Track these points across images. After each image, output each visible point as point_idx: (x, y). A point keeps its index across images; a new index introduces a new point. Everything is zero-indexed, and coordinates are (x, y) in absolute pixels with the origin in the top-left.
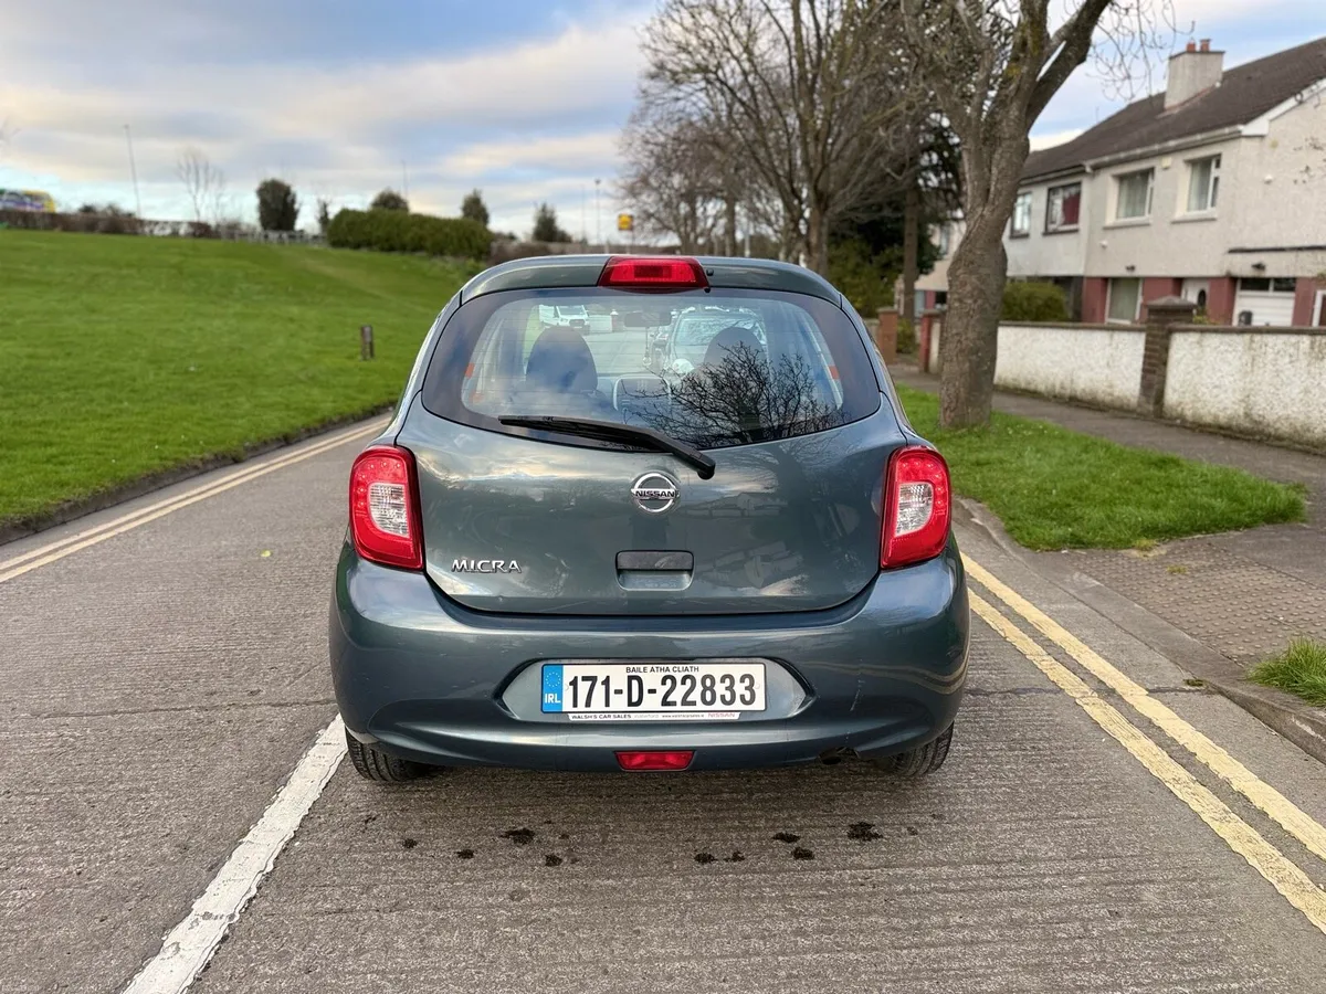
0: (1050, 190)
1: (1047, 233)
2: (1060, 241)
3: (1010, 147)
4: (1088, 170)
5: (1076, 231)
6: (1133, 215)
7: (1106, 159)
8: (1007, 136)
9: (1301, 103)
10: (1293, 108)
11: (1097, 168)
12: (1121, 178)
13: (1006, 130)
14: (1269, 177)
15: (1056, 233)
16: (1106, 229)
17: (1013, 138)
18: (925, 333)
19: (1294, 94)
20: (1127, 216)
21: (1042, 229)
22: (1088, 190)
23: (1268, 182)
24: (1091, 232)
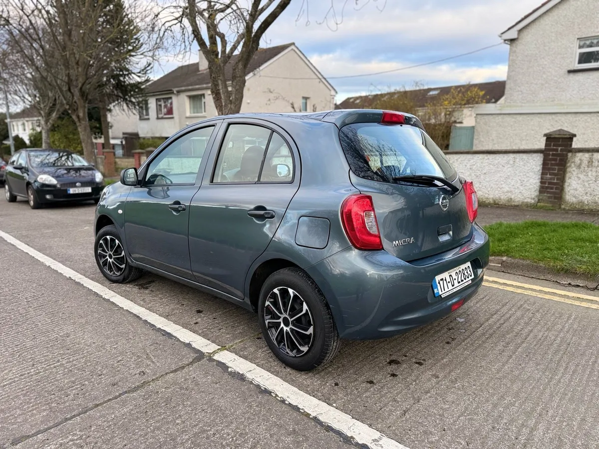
0: (157, 99)
1: (158, 118)
2: (165, 122)
3: (239, 80)
4: (175, 92)
5: (173, 118)
6: (197, 113)
7: (183, 88)
8: (238, 76)
9: (254, 75)
10: (252, 76)
11: (179, 92)
12: (190, 97)
13: (237, 73)
14: (249, 101)
15: (162, 118)
16: (187, 118)
17: (240, 77)
18: (138, 161)
19: (252, 71)
20: (194, 113)
21: (156, 117)
22: (175, 100)
23: (248, 103)
24: (180, 119)
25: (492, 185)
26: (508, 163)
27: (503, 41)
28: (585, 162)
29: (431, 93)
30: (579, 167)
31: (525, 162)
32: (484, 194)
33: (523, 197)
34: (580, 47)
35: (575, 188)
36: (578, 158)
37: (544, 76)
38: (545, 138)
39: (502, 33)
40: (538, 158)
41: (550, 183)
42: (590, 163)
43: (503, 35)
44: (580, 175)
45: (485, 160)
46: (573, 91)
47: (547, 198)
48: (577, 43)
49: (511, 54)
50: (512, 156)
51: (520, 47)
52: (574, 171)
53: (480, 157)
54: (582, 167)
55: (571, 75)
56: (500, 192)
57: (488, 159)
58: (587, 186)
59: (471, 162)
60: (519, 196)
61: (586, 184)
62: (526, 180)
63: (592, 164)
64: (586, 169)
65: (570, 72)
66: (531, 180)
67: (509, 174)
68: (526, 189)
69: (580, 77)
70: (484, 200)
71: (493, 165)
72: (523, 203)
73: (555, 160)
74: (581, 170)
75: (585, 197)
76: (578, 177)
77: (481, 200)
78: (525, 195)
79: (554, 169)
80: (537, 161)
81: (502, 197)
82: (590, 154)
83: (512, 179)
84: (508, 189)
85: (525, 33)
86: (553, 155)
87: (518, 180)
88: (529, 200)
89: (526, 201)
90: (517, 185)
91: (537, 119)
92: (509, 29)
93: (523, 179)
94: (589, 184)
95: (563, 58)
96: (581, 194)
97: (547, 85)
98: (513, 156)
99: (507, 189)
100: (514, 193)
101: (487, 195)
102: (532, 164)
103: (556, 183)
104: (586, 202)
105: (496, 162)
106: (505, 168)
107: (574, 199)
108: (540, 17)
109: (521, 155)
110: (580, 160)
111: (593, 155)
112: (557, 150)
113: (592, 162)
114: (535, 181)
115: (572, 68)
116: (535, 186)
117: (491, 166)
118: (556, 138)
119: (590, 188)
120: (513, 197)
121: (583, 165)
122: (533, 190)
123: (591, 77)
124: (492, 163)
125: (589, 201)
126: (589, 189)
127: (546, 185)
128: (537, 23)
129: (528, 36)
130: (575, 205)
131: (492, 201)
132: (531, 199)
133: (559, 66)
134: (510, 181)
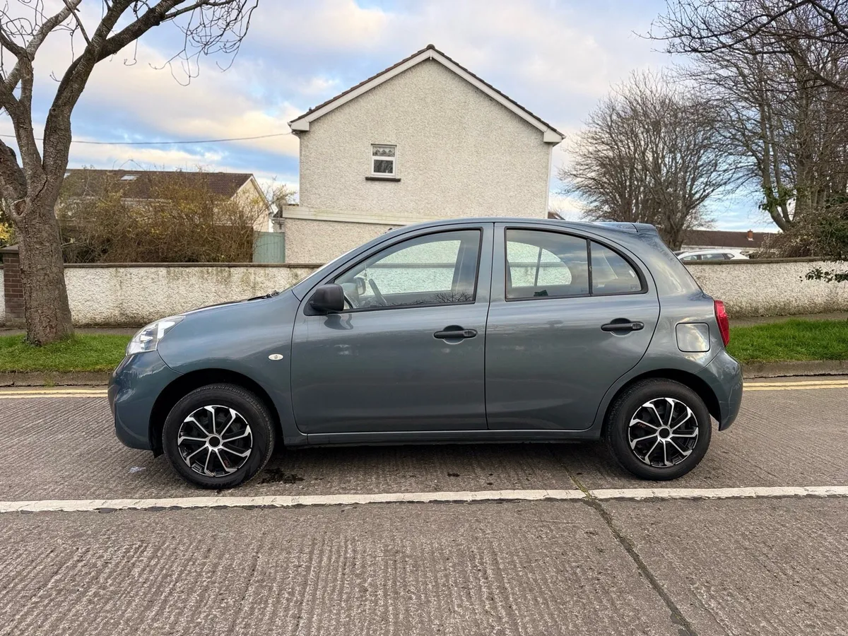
27: (291, 131)
29: (126, 178)
34: (375, 154)
37: (343, 180)
39: (292, 122)
43: (293, 124)
46: (373, 200)
48: (371, 150)
49: (303, 149)
51: (312, 140)
55: (369, 183)
65: (368, 179)
69: (377, 185)
85: (316, 127)
91: (356, 228)
92: (300, 118)
95: (359, 162)
97: (346, 191)
108: (332, 111)
115: (370, 176)
123: (387, 188)
128: (329, 117)
129: (320, 132)
133: (356, 171)
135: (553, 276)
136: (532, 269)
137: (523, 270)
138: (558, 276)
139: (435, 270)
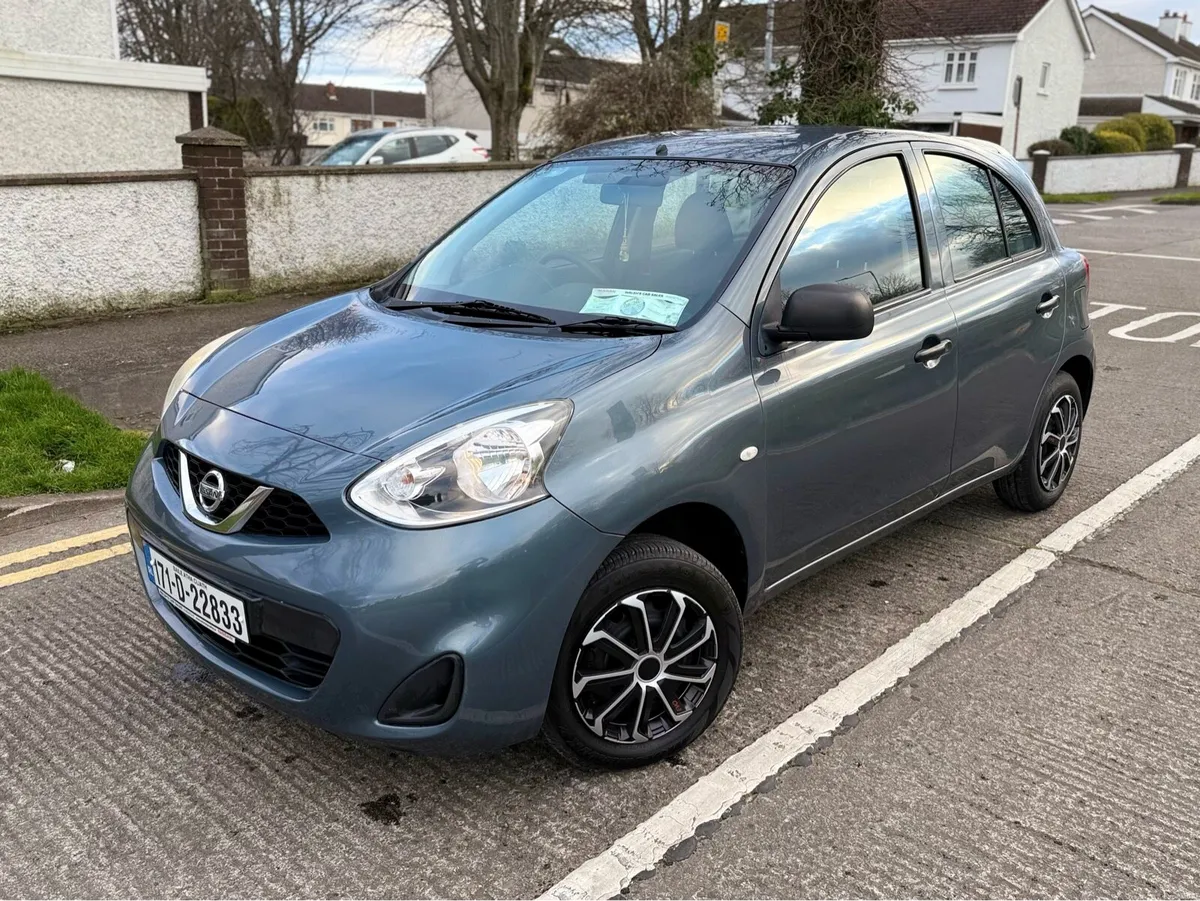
25: (94, 264)
26: (123, 205)
28: (269, 196)
30: (260, 205)
31: (160, 201)
32: (79, 291)
33: (170, 284)
35: (261, 248)
36: (257, 188)
38: (180, 145)
40: (186, 190)
41: (226, 244)
42: (277, 198)
44: (264, 223)
45: (62, 201)
47: (226, 277)
50: (128, 188)
52: (254, 215)
53: (50, 196)
54: (265, 206)
56: (117, 279)
57: (72, 198)
58: (279, 241)
59: (24, 208)
60: (162, 282)
61: (277, 238)
62: (168, 242)
63: (280, 199)
64: (272, 209)
66: (180, 243)
67: (129, 233)
68: (173, 264)
70: (81, 306)
71: (86, 214)
72: (172, 295)
73: (227, 194)
74: (264, 211)
75: (280, 265)
76: (264, 228)
77: (74, 307)
78: (174, 278)
79: (228, 214)
80: (183, 198)
81: (124, 291)
82: (273, 179)
83: (139, 244)
84: (134, 269)
86: (221, 183)
87: (152, 244)
88: (185, 288)
89: (177, 290)
90: (153, 258)
93: (164, 241)
94: (282, 238)
96: (273, 260)
98: (131, 189)
99: (131, 270)
100: (149, 276)
101: (86, 293)
102: (174, 205)
103: (237, 241)
104: (283, 275)
105: (93, 203)
106: (119, 219)
107: (262, 271)
109: (149, 185)
110: (260, 192)
111: (277, 182)
112: (226, 173)
113: (280, 194)
114: (187, 245)
116: (191, 254)
117: (83, 216)
118: (221, 146)
119: (284, 246)
120: (148, 287)
121: (267, 203)
122: (189, 264)
124: (86, 209)
125: (288, 273)
126: (283, 249)
127: (221, 250)
130: (267, 283)
131: (102, 306)
132: (188, 284)
134: (134, 248)
135: (364, 193)
136: (327, 179)
137: (311, 181)
138: (373, 192)
139: (135, 187)
